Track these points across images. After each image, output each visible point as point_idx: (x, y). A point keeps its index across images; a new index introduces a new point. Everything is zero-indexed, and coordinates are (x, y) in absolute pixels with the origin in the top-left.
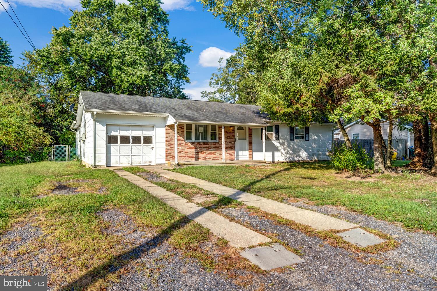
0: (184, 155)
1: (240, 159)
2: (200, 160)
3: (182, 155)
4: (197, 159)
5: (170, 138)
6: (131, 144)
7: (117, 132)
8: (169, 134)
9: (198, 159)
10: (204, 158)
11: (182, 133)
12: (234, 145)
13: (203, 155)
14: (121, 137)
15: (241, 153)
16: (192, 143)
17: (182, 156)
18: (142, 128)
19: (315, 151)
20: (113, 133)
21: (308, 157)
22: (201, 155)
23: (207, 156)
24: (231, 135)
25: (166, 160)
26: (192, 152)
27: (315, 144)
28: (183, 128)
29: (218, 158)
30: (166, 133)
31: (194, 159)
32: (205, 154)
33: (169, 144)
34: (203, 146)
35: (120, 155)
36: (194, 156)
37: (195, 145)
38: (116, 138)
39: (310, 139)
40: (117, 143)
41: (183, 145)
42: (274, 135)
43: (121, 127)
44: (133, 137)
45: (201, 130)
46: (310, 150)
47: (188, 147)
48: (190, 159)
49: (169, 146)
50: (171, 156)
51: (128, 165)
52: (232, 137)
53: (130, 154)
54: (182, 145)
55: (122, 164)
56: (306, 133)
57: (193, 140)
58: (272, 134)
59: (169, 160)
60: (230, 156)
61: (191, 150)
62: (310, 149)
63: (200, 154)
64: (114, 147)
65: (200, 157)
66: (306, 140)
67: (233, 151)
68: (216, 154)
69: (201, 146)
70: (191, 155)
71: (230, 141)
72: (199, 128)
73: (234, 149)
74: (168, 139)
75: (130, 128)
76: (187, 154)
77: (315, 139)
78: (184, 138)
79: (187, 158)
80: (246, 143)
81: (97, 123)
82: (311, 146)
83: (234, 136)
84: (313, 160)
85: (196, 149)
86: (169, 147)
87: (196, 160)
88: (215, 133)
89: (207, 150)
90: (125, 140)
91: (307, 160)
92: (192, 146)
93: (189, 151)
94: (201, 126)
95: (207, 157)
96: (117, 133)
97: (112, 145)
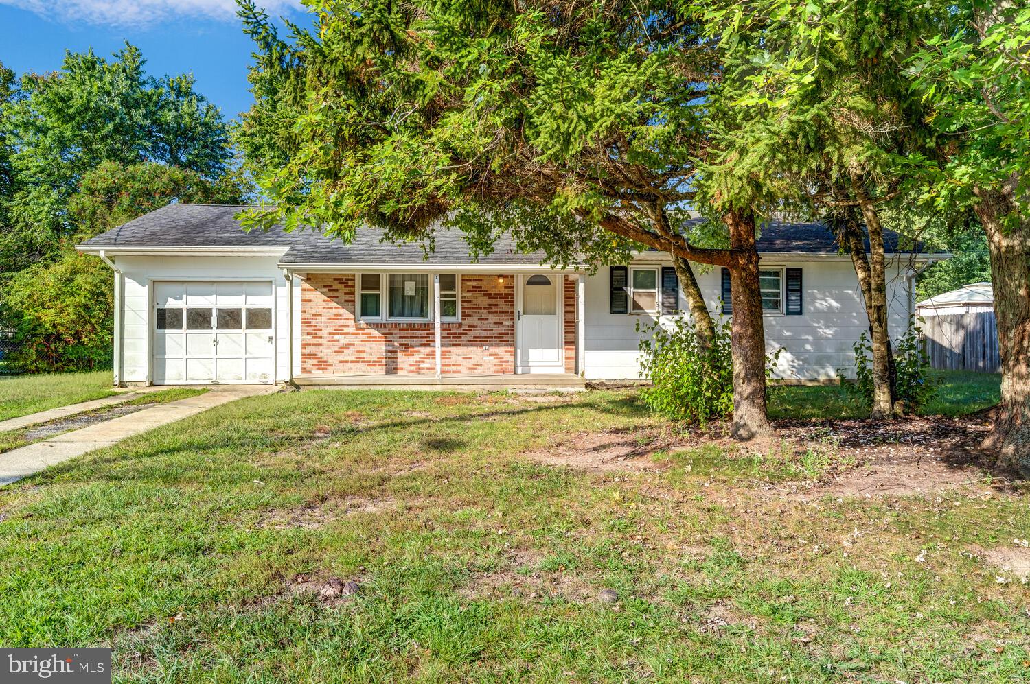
0: (353, 358)
1: (534, 371)
2: (401, 372)
3: (347, 358)
4: (392, 369)
5: (314, 312)
6: (214, 331)
7: (181, 299)
8: (310, 301)
9: (396, 369)
10: (413, 368)
11: (347, 297)
12: (512, 329)
13: (412, 360)
14: (190, 311)
15: (535, 355)
16: (379, 326)
17: (347, 362)
18: (245, 287)
19: (830, 351)
20: (172, 304)
21: (800, 370)
22: (403, 360)
23: (423, 360)
24: (501, 303)
25: (303, 372)
26: (378, 349)
27: (828, 327)
28: (350, 283)
29: (459, 369)
30: (303, 301)
31: (383, 370)
32: (417, 357)
33: (310, 330)
34: (410, 333)
35: (189, 356)
36: (384, 362)
37: (384, 331)
38: (177, 313)
39: (808, 308)
40: (180, 327)
41: (351, 330)
42: (659, 298)
43: (191, 288)
44: (219, 310)
45: (410, 289)
46: (808, 347)
47: (365, 337)
48: (371, 370)
49: (308, 334)
50: (315, 362)
51: (207, 382)
52: (506, 308)
53: (213, 356)
54: (346, 330)
55: (192, 379)
56: (788, 290)
57: (384, 316)
58: (652, 295)
59: (310, 372)
60: (497, 362)
61: (373, 345)
62: (807, 341)
63: (399, 355)
64: (174, 338)
65: (400, 365)
66: (789, 313)
67: (509, 348)
68: (454, 357)
69: (404, 334)
70: (374, 358)
71: (497, 319)
72: (403, 284)
73: (513, 343)
74: (307, 315)
75: (214, 288)
76: (362, 355)
77: (830, 308)
78: (353, 312)
79: (362, 367)
80: (555, 324)
81: (127, 280)
82: (813, 332)
83: (512, 303)
84: (822, 378)
85: (388, 341)
86: (309, 337)
87: (387, 373)
88: (454, 296)
89: (422, 345)
90: (200, 319)
91: (794, 377)
92: (375, 333)
93: (367, 346)
94: (412, 277)
95: (422, 365)
96: (180, 302)
97: (167, 331)
